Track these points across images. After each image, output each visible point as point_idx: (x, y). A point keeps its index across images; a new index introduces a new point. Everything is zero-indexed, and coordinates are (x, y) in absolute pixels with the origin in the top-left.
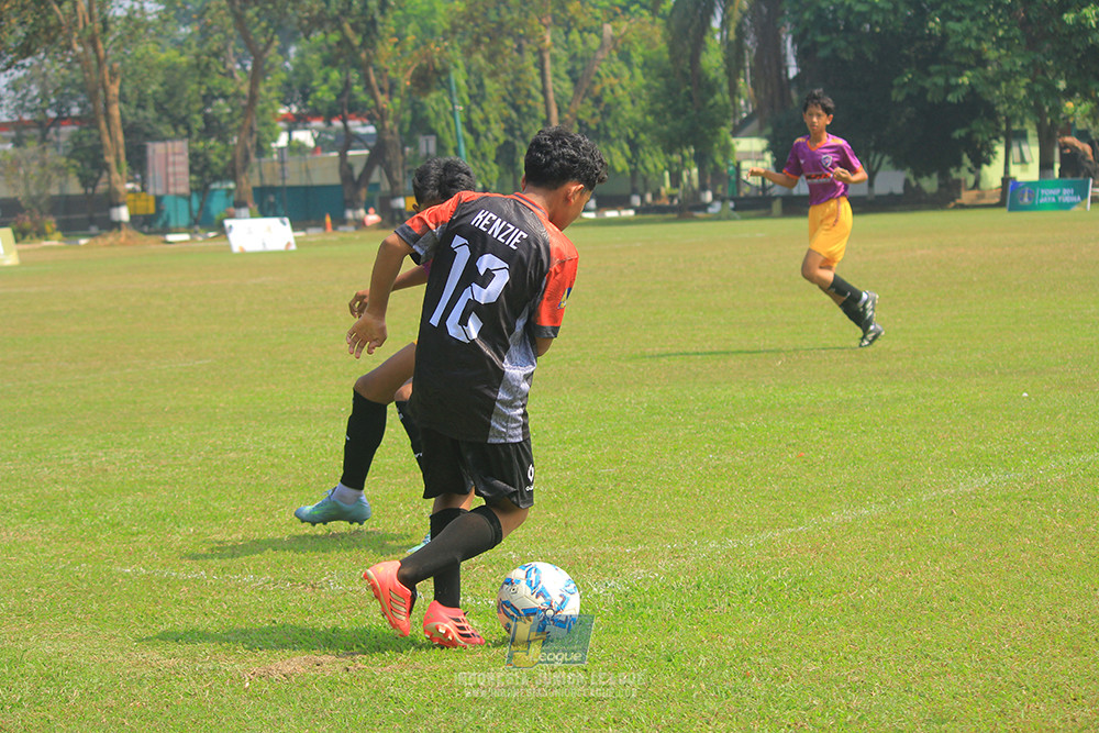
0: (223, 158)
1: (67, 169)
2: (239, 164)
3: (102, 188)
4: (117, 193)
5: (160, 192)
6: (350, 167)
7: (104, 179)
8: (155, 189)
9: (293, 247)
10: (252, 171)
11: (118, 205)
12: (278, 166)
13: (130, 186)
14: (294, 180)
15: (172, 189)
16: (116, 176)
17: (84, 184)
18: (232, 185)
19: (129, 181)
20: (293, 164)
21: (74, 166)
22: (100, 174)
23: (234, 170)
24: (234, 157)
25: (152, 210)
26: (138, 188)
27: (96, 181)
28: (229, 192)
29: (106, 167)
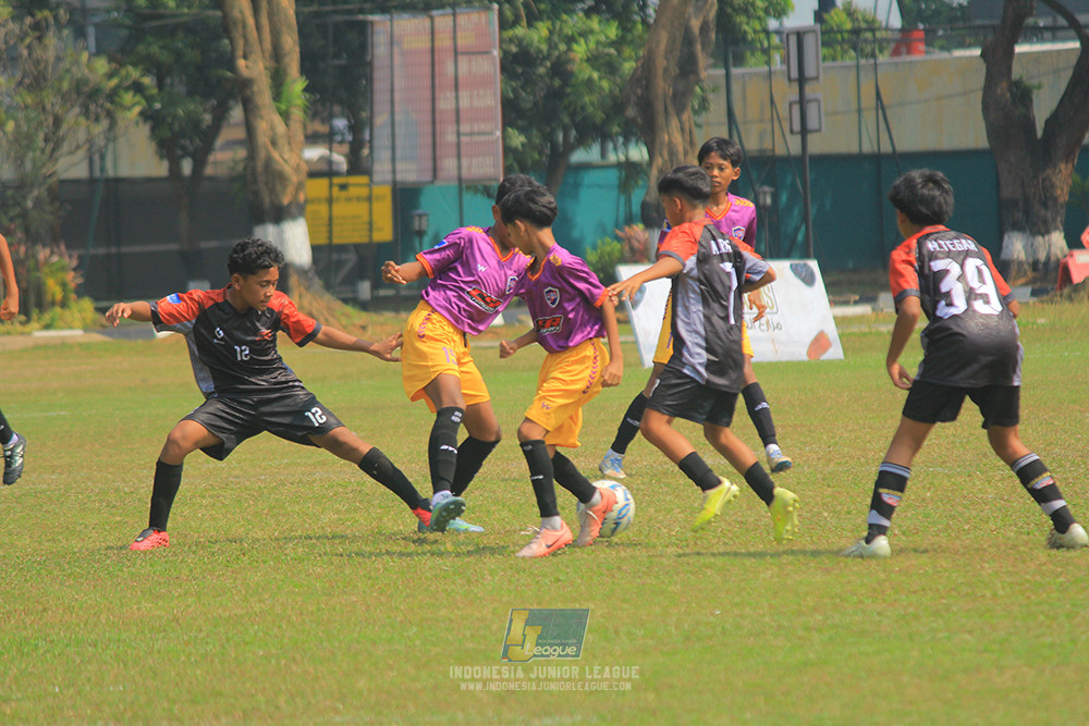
0: (610, 68)
1: (112, 96)
2: (662, 87)
3: (224, 158)
4: (275, 177)
5: (409, 173)
6: (1023, 95)
7: (233, 130)
8: (396, 161)
9: (835, 352)
10: (704, 105)
11: (279, 215)
12: (787, 93)
13: (314, 153)
14: (836, 136)
15: (449, 165)
16: (269, 122)
17: (167, 147)
18: (638, 153)
19: (313, 139)
20: (834, 84)
21: (138, 88)
22: (220, 115)
23: (646, 106)
24: (647, 66)
25: (384, 232)
26: (340, 160)
27: (208, 137)
28: (630, 171)
29: (241, 90)
